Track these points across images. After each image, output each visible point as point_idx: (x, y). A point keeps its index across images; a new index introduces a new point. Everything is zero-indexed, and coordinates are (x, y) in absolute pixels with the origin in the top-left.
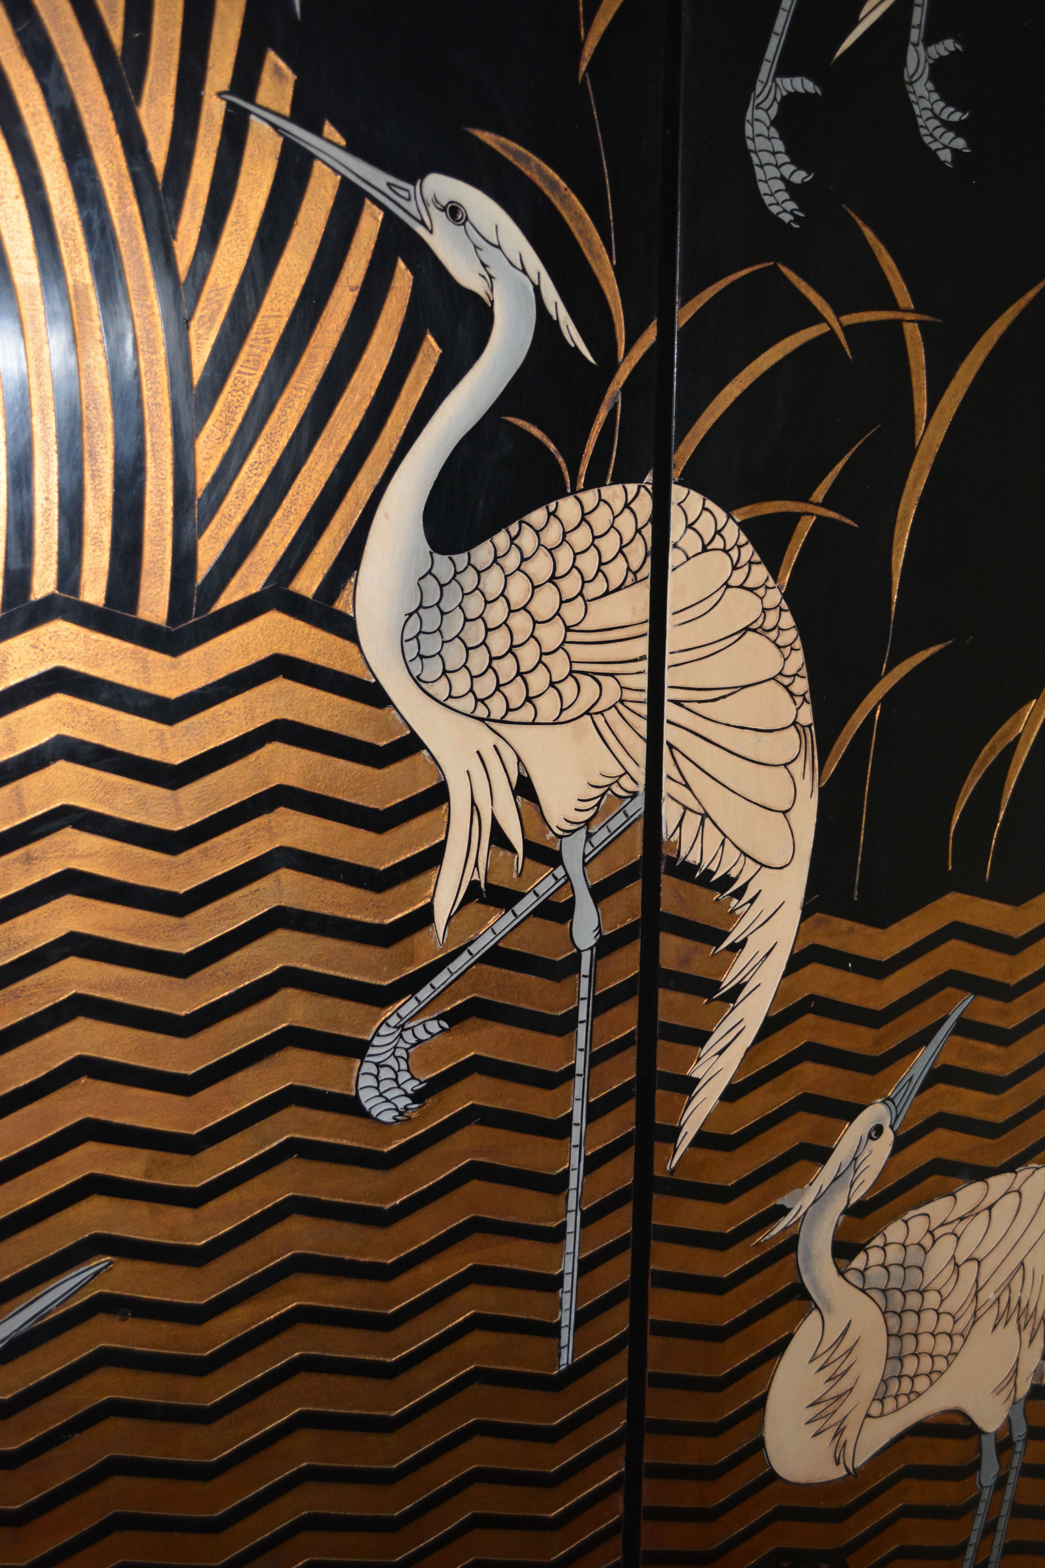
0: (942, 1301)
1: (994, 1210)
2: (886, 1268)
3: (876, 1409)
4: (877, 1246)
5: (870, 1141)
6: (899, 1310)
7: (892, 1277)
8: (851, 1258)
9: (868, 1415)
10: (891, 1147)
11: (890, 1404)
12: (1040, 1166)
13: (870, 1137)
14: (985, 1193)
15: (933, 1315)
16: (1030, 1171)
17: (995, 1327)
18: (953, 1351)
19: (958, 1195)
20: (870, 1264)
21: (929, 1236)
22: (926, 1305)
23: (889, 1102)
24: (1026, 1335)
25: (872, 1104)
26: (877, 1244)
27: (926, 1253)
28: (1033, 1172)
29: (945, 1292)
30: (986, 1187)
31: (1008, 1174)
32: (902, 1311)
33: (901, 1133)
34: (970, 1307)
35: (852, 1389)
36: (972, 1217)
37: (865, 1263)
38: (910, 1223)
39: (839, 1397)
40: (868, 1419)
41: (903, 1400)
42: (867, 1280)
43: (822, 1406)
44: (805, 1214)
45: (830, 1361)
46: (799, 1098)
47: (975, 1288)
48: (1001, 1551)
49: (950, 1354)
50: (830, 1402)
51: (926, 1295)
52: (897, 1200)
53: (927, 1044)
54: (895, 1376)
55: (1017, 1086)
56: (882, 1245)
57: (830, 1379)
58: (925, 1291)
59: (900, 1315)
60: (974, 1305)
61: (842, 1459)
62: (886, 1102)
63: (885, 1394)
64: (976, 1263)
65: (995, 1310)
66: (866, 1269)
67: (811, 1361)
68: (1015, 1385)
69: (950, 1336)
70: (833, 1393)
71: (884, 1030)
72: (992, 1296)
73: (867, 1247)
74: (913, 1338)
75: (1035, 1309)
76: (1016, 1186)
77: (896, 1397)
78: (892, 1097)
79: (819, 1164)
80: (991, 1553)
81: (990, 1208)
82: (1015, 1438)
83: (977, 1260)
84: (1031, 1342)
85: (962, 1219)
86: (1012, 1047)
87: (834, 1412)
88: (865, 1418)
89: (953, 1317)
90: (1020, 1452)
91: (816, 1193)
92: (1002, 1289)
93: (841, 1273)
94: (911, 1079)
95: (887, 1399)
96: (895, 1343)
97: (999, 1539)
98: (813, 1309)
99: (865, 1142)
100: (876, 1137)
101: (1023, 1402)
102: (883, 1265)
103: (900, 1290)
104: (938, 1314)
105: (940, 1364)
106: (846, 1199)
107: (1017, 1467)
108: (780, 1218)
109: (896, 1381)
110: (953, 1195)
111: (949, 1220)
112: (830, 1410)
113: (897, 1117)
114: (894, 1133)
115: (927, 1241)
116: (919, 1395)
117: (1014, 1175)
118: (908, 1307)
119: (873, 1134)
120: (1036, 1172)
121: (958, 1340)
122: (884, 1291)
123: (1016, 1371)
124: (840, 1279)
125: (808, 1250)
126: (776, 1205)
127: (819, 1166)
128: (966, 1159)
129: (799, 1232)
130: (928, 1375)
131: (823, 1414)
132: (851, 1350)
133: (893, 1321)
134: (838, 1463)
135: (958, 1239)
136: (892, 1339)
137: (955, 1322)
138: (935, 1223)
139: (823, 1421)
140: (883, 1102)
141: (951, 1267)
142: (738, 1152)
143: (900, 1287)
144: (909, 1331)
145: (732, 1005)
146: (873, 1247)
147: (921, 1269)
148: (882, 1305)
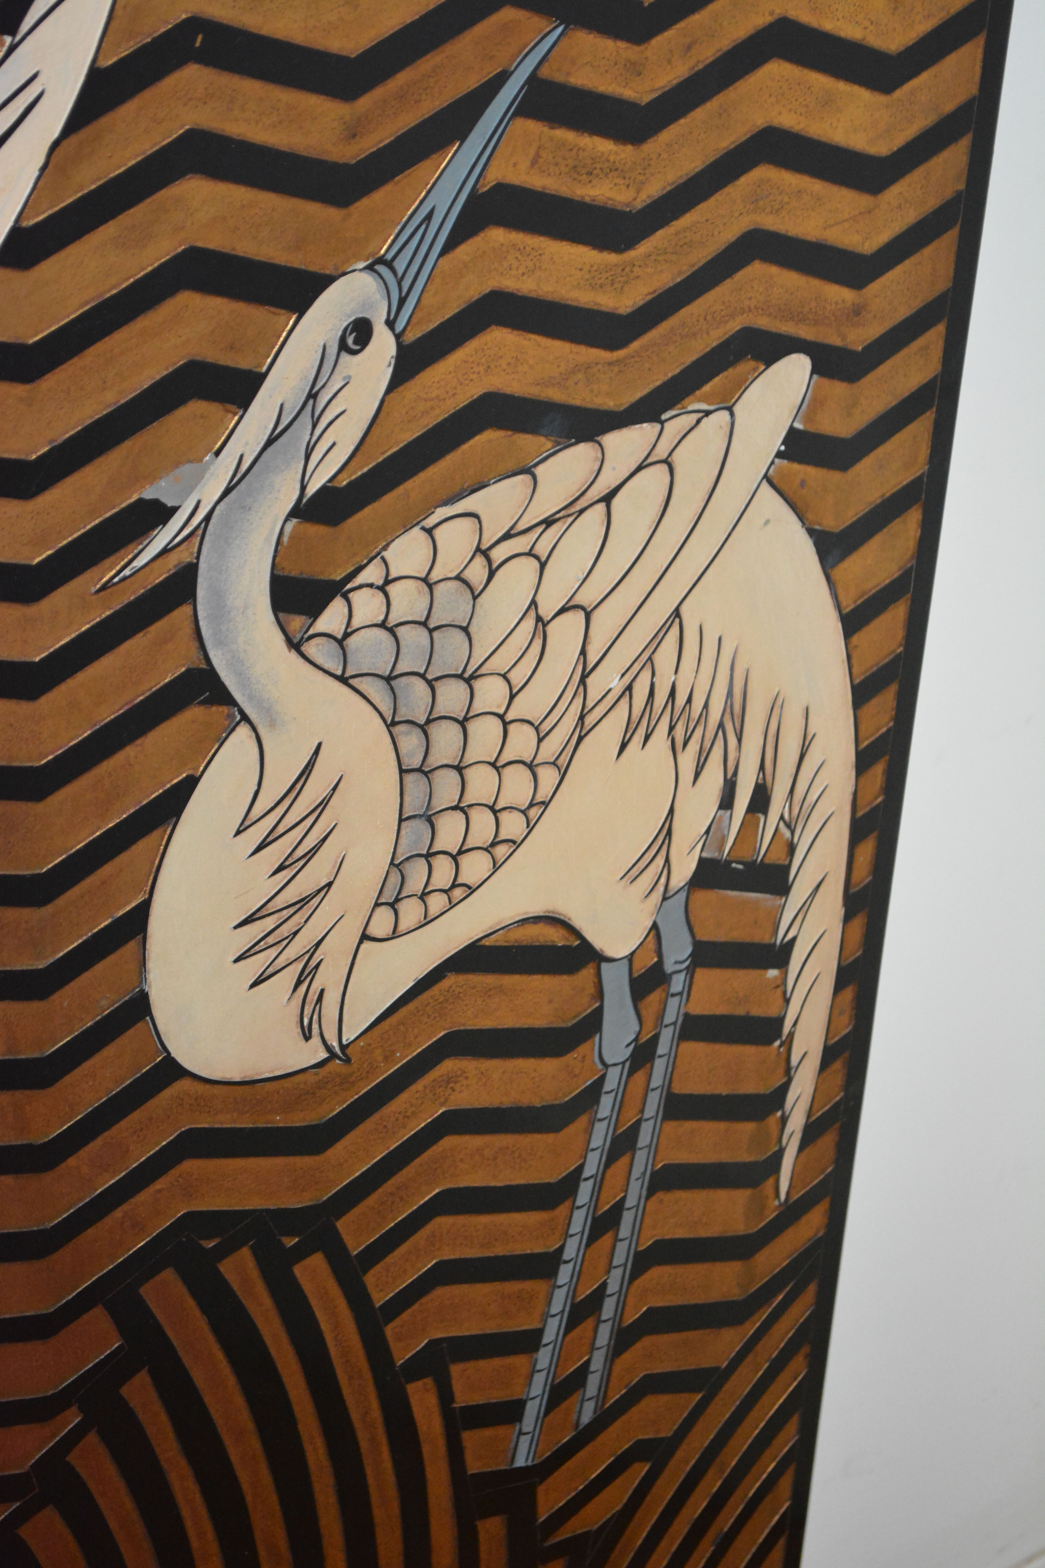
0: (512, 697)
1: (616, 502)
2: (391, 631)
3: (382, 923)
4: (371, 586)
5: (345, 357)
6: (422, 720)
7: (403, 650)
8: (315, 611)
9: (365, 937)
10: (391, 369)
11: (411, 912)
12: (712, 408)
13: (343, 346)
14: (596, 467)
15: (495, 725)
16: (687, 420)
17: (623, 746)
18: (539, 798)
19: (539, 471)
20: (356, 623)
21: (480, 561)
22: (479, 706)
23: (381, 269)
24: (688, 760)
25: (344, 274)
26: (369, 581)
27: (475, 598)
28: (699, 421)
29: (518, 677)
30: (600, 455)
31: (645, 425)
32: (429, 721)
33: (410, 337)
34: (572, 707)
35: (329, 885)
36: (571, 519)
37: (345, 621)
38: (437, 533)
39: (303, 902)
40: (366, 945)
41: (437, 902)
42: (350, 658)
43: (269, 923)
44: (208, 518)
45: (281, 829)
46: (177, 259)
47: (580, 668)
48: (646, 1185)
49: (531, 805)
50: (286, 913)
51: (478, 684)
52: (409, 485)
53: (463, 137)
54: (420, 855)
55: (660, 233)
56: (380, 582)
57: (281, 868)
58: (474, 677)
59: (423, 728)
60: (578, 702)
61: (315, 1026)
62: (377, 267)
63: (399, 893)
64: (581, 615)
65: (621, 713)
66: (347, 635)
67: (238, 833)
68: (667, 860)
69: (531, 767)
70: (291, 895)
71: (365, 102)
72: (617, 685)
73: (349, 586)
74: (454, 775)
75: (706, 706)
76: (662, 451)
77: (423, 896)
78: (389, 257)
79: (233, 408)
80: (626, 1191)
81: (608, 499)
82: (669, 967)
83: (583, 608)
84: (697, 775)
85: (548, 522)
86: (651, 147)
87: (295, 933)
88: (361, 942)
89: (537, 729)
90: (680, 994)
91: (231, 473)
92: (637, 667)
93: (295, 645)
94: (429, 217)
95: (405, 901)
96: (415, 784)
97: (641, 1162)
98: (238, 723)
99: (334, 358)
100: (358, 348)
101: (683, 895)
102: (383, 625)
103: (422, 676)
104: (505, 724)
105: (512, 825)
106: (298, 486)
107: (675, 1023)
108: (153, 528)
109: (422, 863)
110: (528, 471)
111: (521, 526)
112: (285, 930)
113: (402, 301)
114: (398, 337)
115: (477, 572)
116: (471, 890)
117: (658, 427)
118: (439, 711)
119: (350, 341)
120: (705, 420)
121: (548, 777)
122: (389, 679)
123: (667, 832)
124: (293, 655)
125: (218, 595)
126: (141, 501)
127: (235, 414)
128: (555, 395)
129: (198, 558)
130: (488, 849)
131: (271, 940)
132: (323, 804)
133: (411, 742)
134: (307, 1037)
135: (543, 566)
136: (409, 778)
137: (540, 740)
138: (492, 534)
139: (273, 952)
140: (370, 268)
141: (529, 624)
142: (50, 382)
143: (422, 671)
144: (445, 762)
145: (8, 40)
146: (360, 587)
147: (465, 630)
148: (386, 708)
